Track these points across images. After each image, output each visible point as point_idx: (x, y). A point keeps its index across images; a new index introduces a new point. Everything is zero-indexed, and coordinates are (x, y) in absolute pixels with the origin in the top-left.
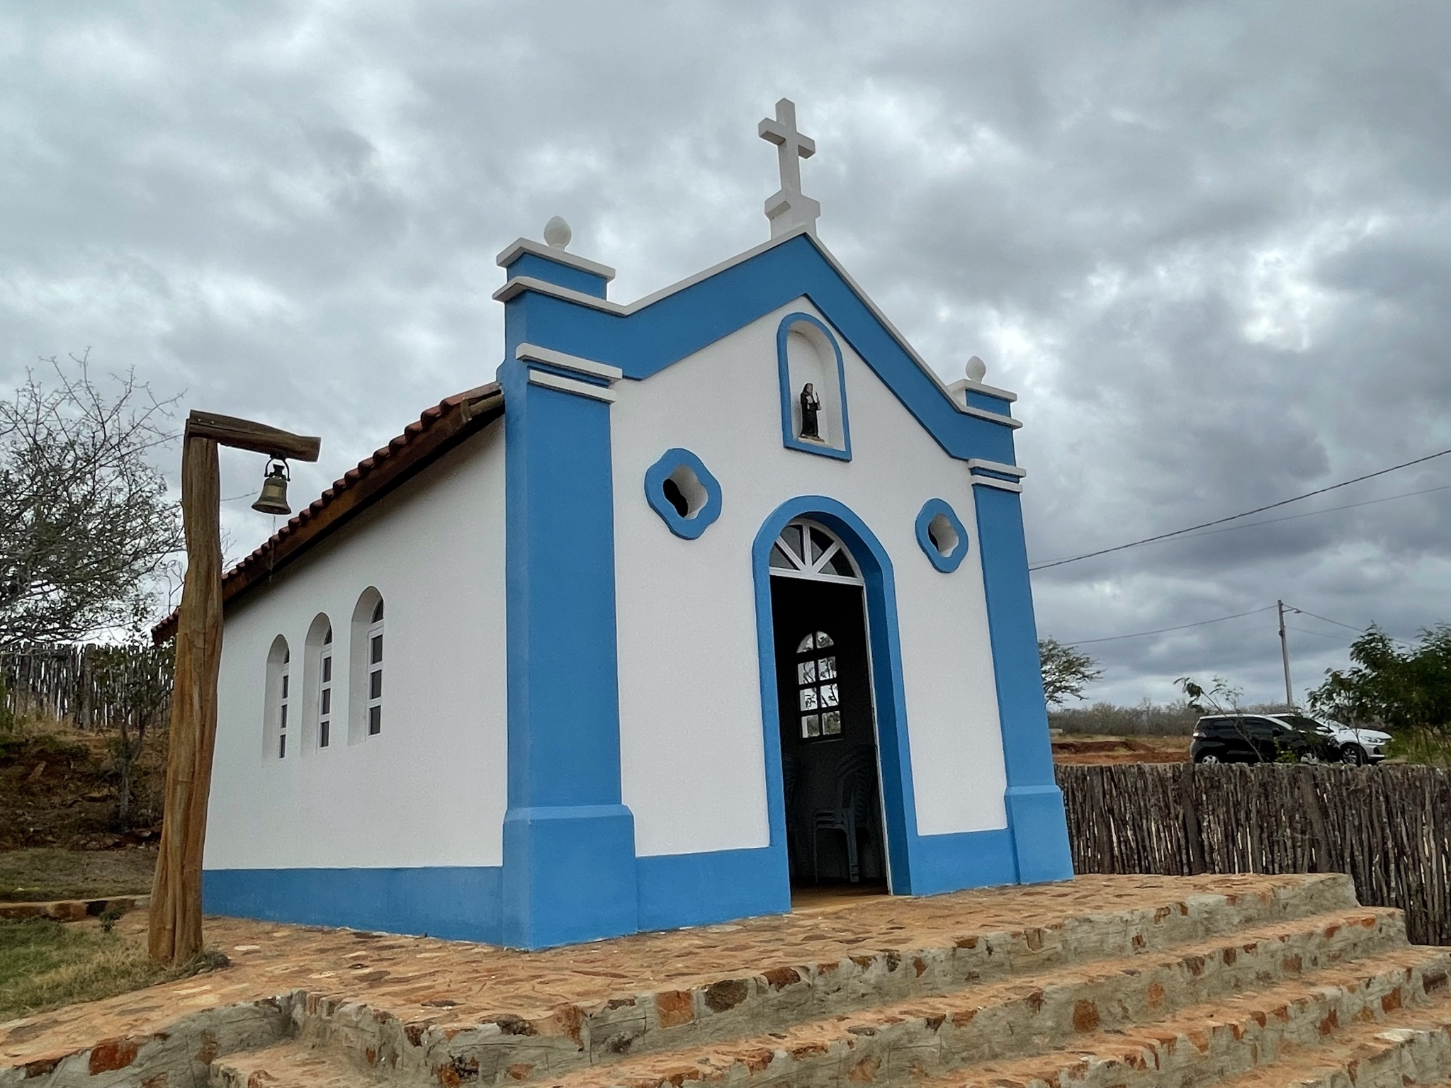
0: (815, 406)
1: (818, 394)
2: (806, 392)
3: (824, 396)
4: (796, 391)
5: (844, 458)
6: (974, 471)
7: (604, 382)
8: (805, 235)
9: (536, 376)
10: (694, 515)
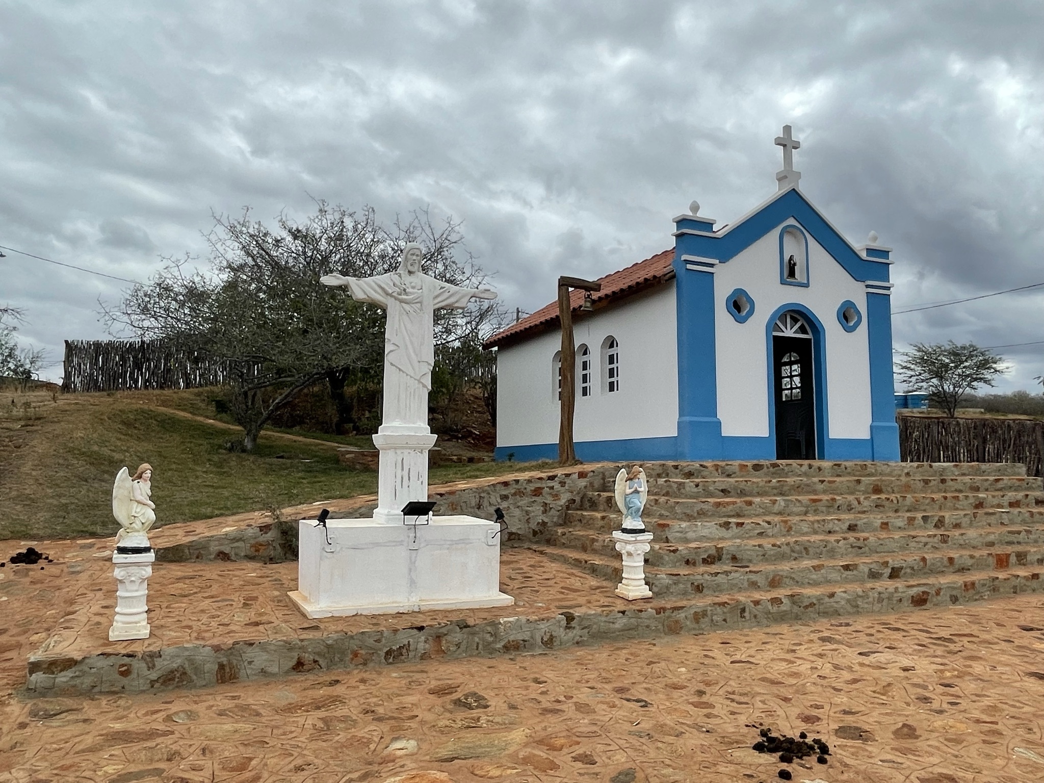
0: (795, 264)
1: (796, 259)
2: (791, 258)
3: (799, 260)
4: (786, 258)
5: (806, 285)
6: (867, 286)
7: (712, 265)
8: (794, 189)
9: (689, 266)
10: (744, 313)
